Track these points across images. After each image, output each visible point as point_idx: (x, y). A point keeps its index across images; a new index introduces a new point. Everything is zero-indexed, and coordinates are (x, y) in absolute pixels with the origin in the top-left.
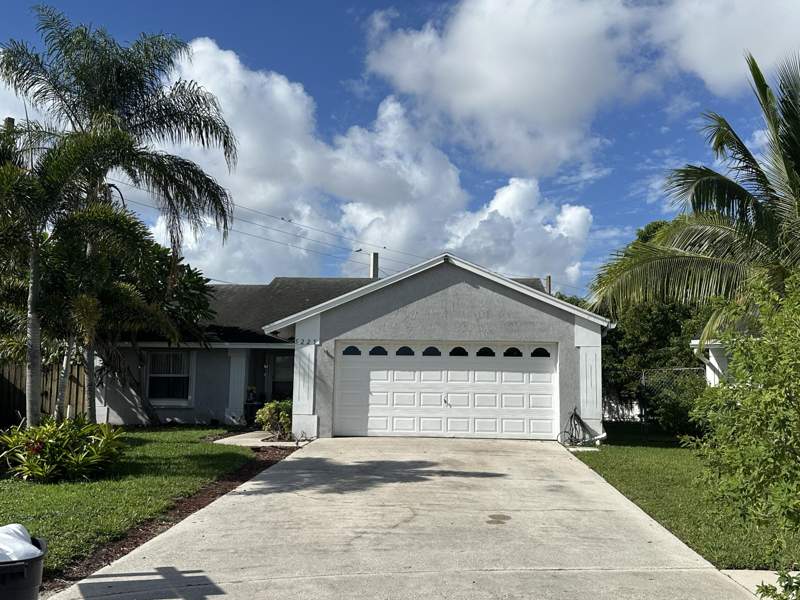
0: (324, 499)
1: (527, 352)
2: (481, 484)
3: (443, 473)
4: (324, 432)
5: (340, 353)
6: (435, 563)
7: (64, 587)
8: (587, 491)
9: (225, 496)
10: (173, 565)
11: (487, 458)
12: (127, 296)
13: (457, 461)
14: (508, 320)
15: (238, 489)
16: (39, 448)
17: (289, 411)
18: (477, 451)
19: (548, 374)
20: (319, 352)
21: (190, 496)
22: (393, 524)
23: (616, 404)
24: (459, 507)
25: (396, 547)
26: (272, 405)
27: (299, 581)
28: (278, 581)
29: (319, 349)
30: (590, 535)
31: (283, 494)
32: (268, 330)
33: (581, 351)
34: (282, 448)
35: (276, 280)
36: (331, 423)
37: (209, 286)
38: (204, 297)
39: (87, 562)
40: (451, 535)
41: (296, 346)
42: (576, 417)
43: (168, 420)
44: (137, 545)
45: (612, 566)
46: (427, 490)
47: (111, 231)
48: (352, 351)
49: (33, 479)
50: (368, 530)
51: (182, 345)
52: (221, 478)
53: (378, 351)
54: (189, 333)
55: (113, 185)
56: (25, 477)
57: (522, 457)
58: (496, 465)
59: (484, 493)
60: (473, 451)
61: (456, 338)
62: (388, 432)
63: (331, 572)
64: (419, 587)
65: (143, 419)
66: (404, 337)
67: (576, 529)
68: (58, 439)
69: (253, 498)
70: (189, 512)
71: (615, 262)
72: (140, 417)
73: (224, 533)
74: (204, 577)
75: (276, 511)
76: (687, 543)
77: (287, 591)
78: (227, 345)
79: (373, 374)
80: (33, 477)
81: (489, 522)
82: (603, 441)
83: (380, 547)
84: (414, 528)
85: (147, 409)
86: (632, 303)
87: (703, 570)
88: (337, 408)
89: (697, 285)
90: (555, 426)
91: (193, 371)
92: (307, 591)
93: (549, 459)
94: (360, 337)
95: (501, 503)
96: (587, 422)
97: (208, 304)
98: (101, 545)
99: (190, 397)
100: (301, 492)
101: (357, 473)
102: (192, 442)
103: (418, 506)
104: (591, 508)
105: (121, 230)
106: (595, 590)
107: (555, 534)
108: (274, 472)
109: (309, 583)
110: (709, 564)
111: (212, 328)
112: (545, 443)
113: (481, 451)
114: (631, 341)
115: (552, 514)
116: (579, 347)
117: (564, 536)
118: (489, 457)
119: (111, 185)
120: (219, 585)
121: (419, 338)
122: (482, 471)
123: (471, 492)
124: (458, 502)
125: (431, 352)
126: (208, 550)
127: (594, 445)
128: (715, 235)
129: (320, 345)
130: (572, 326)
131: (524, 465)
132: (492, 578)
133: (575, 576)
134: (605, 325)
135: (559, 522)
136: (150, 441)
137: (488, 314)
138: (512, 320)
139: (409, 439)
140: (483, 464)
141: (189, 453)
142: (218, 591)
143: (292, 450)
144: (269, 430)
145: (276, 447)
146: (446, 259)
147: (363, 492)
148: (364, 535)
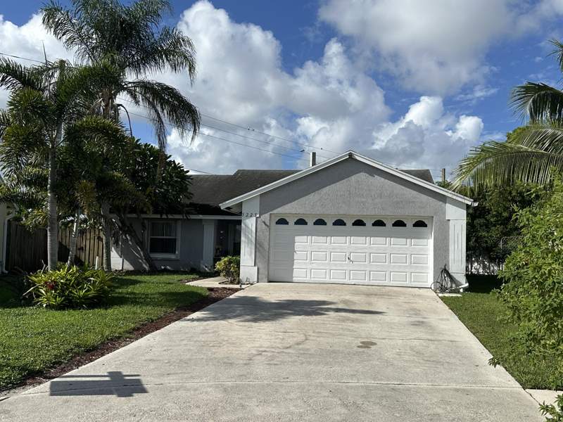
0: (245, 326)
1: (410, 224)
2: (364, 318)
3: (338, 310)
4: (262, 279)
5: (274, 223)
6: (308, 376)
7: (40, 383)
8: (443, 326)
9: (177, 322)
10: (121, 370)
11: (373, 300)
12: (119, 181)
13: (352, 302)
14: (395, 200)
15: (188, 318)
16: (53, 286)
17: (238, 264)
18: (368, 295)
19: (426, 240)
20: (259, 222)
21: (152, 321)
22: (288, 346)
23: (488, 262)
24: (340, 335)
25: (283, 362)
26: (226, 259)
27: (203, 385)
28: (188, 385)
29: (259, 220)
30: (432, 359)
31: (218, 322)
32: (223, 206)
33: (451, 222)
34: (229, 289)
35: (238, 172)
36: (267, 273)
37: (187, 176)
38: (185, 183)
39: (62, 366)
40: (328, 355)
41: (243, 218)
42: (446, 271)
43: (163, 267)
44: (103, 355)
45: (441, 383)
46: (322, 322)
47: (101, 135)
48: (282, 221)
49: (49, 307)
50: (267, 350)
51: (170, 217)
52: (178, 309)
53: (301, 222)
54: (174, 208)
55: (121, 105)
56: (44, 305)
57: (402, 299)
58: (379, 305)
59: (363, 325)
60: (364, 294)
61: (357, 213)
62: (307, 279)
63: (228, 380)
64: (288, 393)
65: (146, 267)
66: (319, 212)
67: (423, 354)
68: (67, 280)
69: (196, 323)
70: (148, 332)
71: (474, 156)
72: (144, 265)
73: (165, 348)
74: (139, 380)
75: (209, 333)
76: (505, 368)
77: (192, 392)
78: (201, 217)
79: (297, 239)
80: (49, 305)
81: (358, 347)
82: (466, 289)
83: (272, 362)
84: (302, 349)
85: (148, 260)
86: (485, 187)
87: (511, 389)
88: (271, 261)
89: (536, 174)
90: (429, 278)
91: (179, 235)
92: (206, 393)
93: (421, 301)
94: (287, 212)
95: (373, 333)
96: (454, 275)
97: (187, 189)
98: (78, 354)
99: (177, 253)
100: (230, 321)
101: (276, 308)
102: (169, 283)
103: (311, 333)
104: (440, 338)
105: (107, 134)
106: (421, 401)
107: (407, 357)
108: (217, 306)
109: (211, 386)
110: (518, 385)
111: (191, 205)
112: (422, 290)
113: (372, 294)
114: (496, 216)
115: (409, 342)
116: (449, 220)
117: (412, 359)
118: (376, 299)
119: (119, 105)
120: (146, 386)
121: (330, 213)
122: (367, 309)
123: (353, 325)
124: (341, 332)
125: (339, 223)
126: (150, 360)
127: (459, 292)
128: (554, 136)
129: (260, 217)
130: (443, 205)
131: (400, 306)
132: (344, 388)
133: (409, 390)
134: (470, 203)
135: (412, 348)
136: (140, 282)
137: (381, 196)
138: (398, 200)
139: (322, 285)
140: (370, 304)
141: (164, 291)
142: (144, 391)
143: (237, 290)
144: (224, 276)
145: (226, 288)
146: (351, 155)
147: (274, 322)
148: (264, 353)
